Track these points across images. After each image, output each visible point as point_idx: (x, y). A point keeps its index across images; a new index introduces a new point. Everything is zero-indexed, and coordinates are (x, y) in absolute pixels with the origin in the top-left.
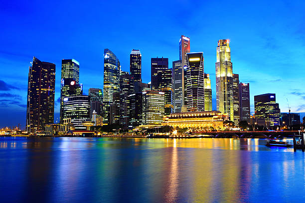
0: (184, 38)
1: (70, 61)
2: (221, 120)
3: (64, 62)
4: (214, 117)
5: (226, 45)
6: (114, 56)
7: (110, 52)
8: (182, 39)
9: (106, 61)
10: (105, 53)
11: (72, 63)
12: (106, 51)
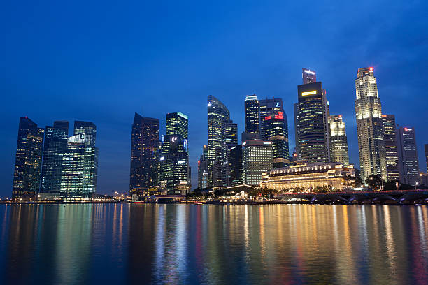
0: (305, 71)
1: (175, 114)
2: (340, 175)
3: (169, 116)
4: (329, 171)
5: (369, 75)
6: (220, 102)
7: (215, 99)
8: (304, 73)
9: (210, 110)
10: (209, 101)
11: (177, 116)
12: (210, 98)
